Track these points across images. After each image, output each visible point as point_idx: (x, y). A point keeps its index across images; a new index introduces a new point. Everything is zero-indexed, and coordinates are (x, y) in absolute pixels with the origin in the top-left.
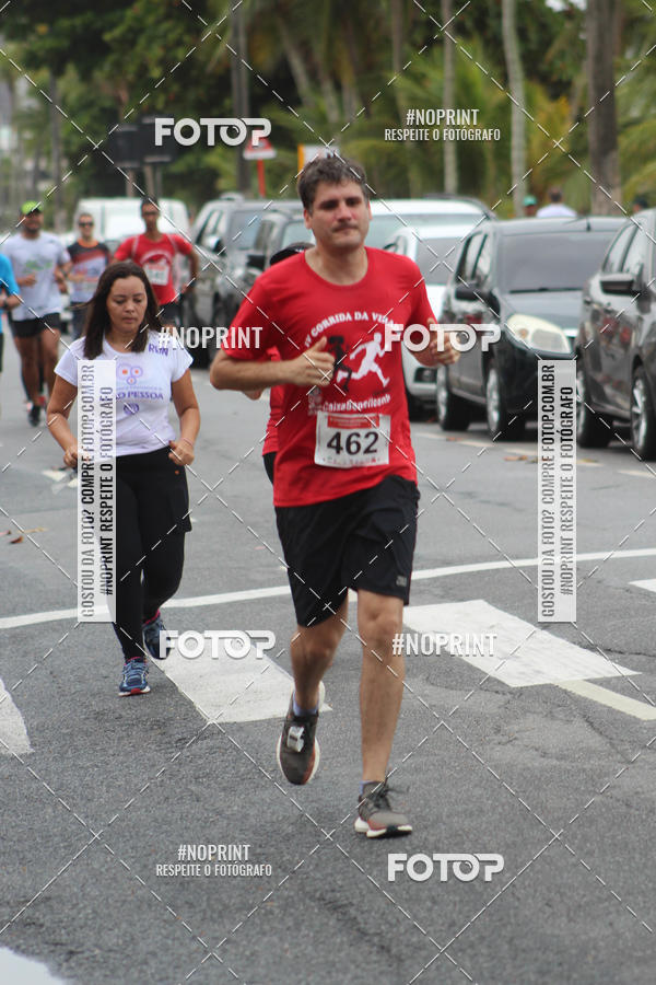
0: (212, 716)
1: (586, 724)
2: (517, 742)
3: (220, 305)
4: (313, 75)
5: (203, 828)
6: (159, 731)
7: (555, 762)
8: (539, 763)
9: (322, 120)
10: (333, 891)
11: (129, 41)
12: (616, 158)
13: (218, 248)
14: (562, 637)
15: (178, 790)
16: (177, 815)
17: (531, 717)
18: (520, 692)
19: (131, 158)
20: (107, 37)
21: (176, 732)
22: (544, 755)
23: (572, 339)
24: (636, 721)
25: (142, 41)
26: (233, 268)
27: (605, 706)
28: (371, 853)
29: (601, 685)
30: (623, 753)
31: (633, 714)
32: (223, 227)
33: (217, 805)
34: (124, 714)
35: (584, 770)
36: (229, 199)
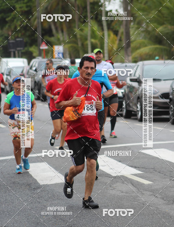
0: (41, 183)
1: (132, 185)
2: (115, 189)
3: (36, 84)
4: (56, 29)
5: (41, 210)
6: (28, 186)
7: (125, 194)
8: (121, 194)
9: (59, 39)
10: (74, 225)
11: (12, 20)
12: (130, 49)
13: (36, 70)
14: (124, 164)
15: (34, 201)
16: (35, 207)
17: (118, 183)
18: (115, 177)
19: (13, 48)
20: (7, 19)
21: (33, 187)
22: (122, 192)
23: (122, 92)
24: (143, 184)
25: (15, 21)
26: (39, 75)
27: (136, 180)
28: (83, 216)
29: (135, 175)
30: (141, 192)
31: (143, 182)
32: (37, 65)
33: (44, 204)
34: (20, 182)
35: (132, 196)
36: (38, 59)
